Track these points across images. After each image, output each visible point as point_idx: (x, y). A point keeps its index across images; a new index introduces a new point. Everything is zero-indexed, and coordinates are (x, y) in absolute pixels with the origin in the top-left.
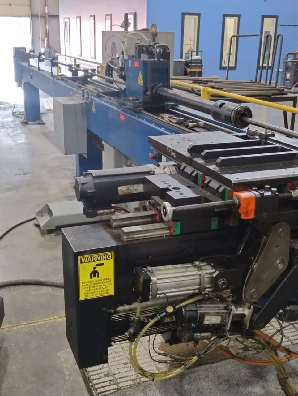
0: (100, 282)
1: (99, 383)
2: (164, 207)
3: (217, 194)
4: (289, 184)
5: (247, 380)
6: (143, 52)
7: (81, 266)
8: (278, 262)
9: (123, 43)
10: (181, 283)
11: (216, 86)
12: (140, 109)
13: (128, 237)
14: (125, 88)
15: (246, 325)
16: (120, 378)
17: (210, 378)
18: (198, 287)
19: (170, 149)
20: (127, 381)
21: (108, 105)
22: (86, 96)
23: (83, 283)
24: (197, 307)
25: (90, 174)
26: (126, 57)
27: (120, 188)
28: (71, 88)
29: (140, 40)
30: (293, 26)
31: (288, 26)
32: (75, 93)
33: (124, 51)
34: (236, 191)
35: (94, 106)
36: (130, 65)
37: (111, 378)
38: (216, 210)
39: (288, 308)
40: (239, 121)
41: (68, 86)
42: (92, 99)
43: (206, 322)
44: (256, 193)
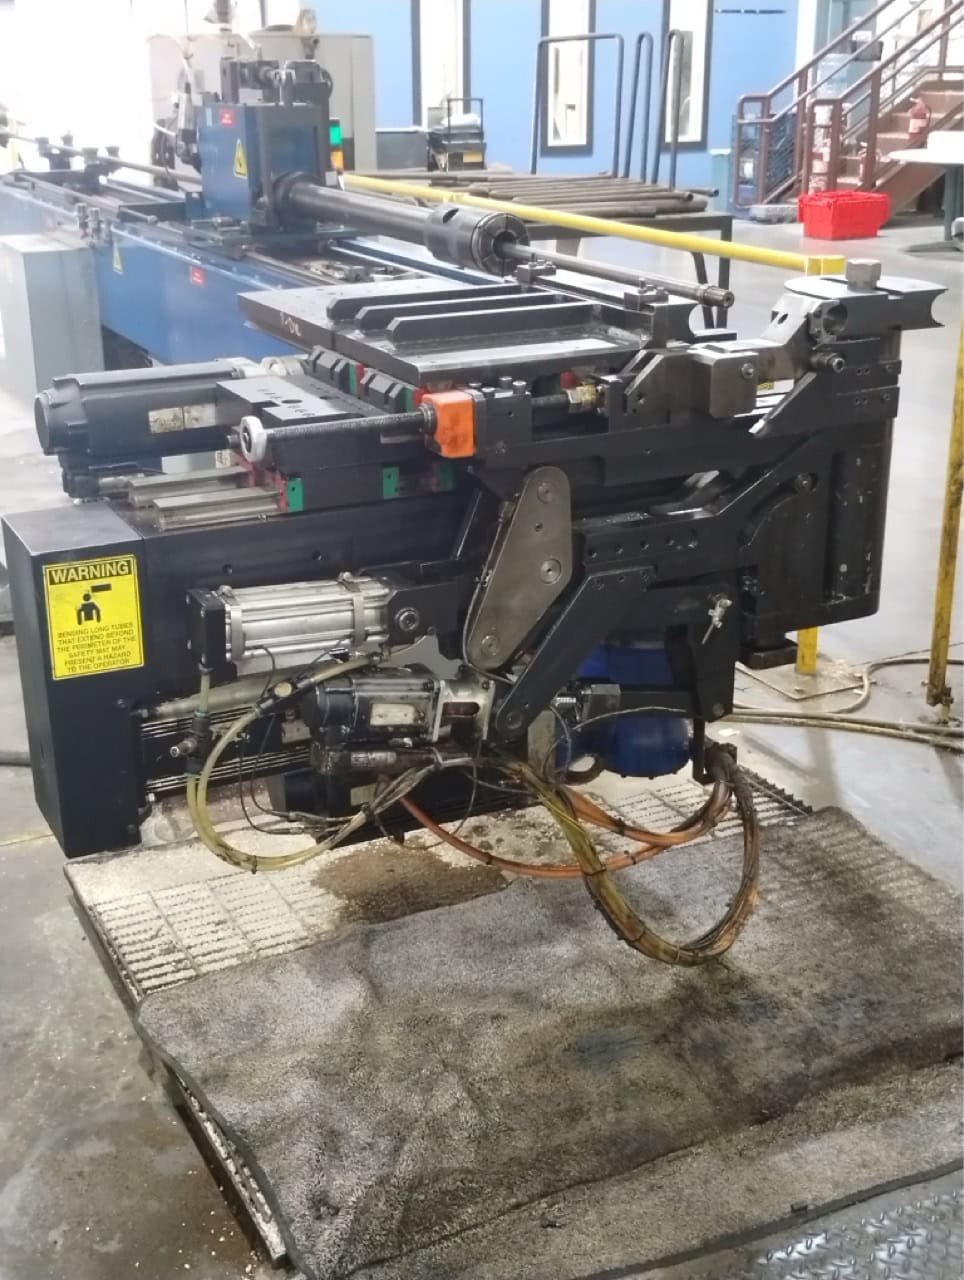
0: (104, 633)
1: (147, 970)
2: (246, 430)
3: (387, 407)
4: (565, 376)
5: (540, 933)
6: (244, 83)
7: (52, 592)
8: (546, 566)
9: (187, 58)
10: (306, 621)
11: (493, 192)
12: (244, 247)
13: (170, 520)
14: (200, 193)
15: (481, 730)
16: (204, 955)
17: (444, 934)
18: (348, 631)
19: (287, 316)
20: (222, 960)
21: (158, 247)
22: (92, 225)
23: (61, 635)
24: (351, 684)
25: (74, 381)
26: (197, 100)
27: (153, 415)
28: (49, 206)
29: (235, 49)
30: (763, 12)
31: (747, 12)
32: (60, 219)
33: (191, 79)
34: (429, 392)
35: (116, 254)
36: (209, 123)
37: (181, 956)
38: (384, 440)
39: (589, 692)
40: (495, 255)
41: (40, 202)
42: (110, 234)
43: (376, 721)
44: (475, 392)
